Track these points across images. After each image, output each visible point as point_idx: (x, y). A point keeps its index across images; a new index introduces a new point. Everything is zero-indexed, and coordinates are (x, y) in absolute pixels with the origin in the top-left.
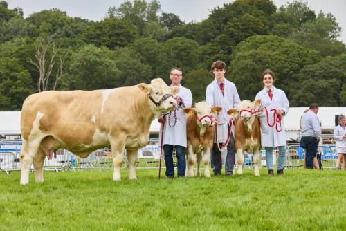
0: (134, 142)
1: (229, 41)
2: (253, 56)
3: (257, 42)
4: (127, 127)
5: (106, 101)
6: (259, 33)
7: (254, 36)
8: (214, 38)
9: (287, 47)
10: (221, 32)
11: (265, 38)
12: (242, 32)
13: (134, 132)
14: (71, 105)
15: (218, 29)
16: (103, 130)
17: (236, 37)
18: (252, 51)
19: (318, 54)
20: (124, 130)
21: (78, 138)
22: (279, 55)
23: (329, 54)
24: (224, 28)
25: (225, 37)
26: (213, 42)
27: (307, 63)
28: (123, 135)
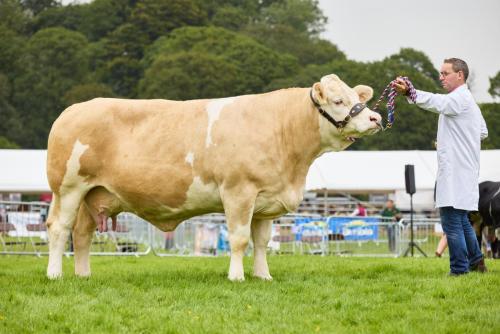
0: (271, 203)
1: (140, 35)
2: (183, 62)
3: (189, 39)
4: (261, 172)
5: (216, 123)
6: (190, 23)
7: (183, 28)
8: (112, 30)
9: (240, 47)
10: (125, 21)
11: (202, 32)
12: (161, 20)
13: (273, 183)
14: (142, 129)
15: (120, 14)
16: (209, 178)
17: (151, 29)
18: (182, 54)
19: (294, 61)
20: (254, 180)
21: (157, 196)
22: (228, 61)
23: (312, 61)
24: (129, 13)
25: (131, 28)
26: (111, 37)
27: (275, 75)
28: (250, 190)
